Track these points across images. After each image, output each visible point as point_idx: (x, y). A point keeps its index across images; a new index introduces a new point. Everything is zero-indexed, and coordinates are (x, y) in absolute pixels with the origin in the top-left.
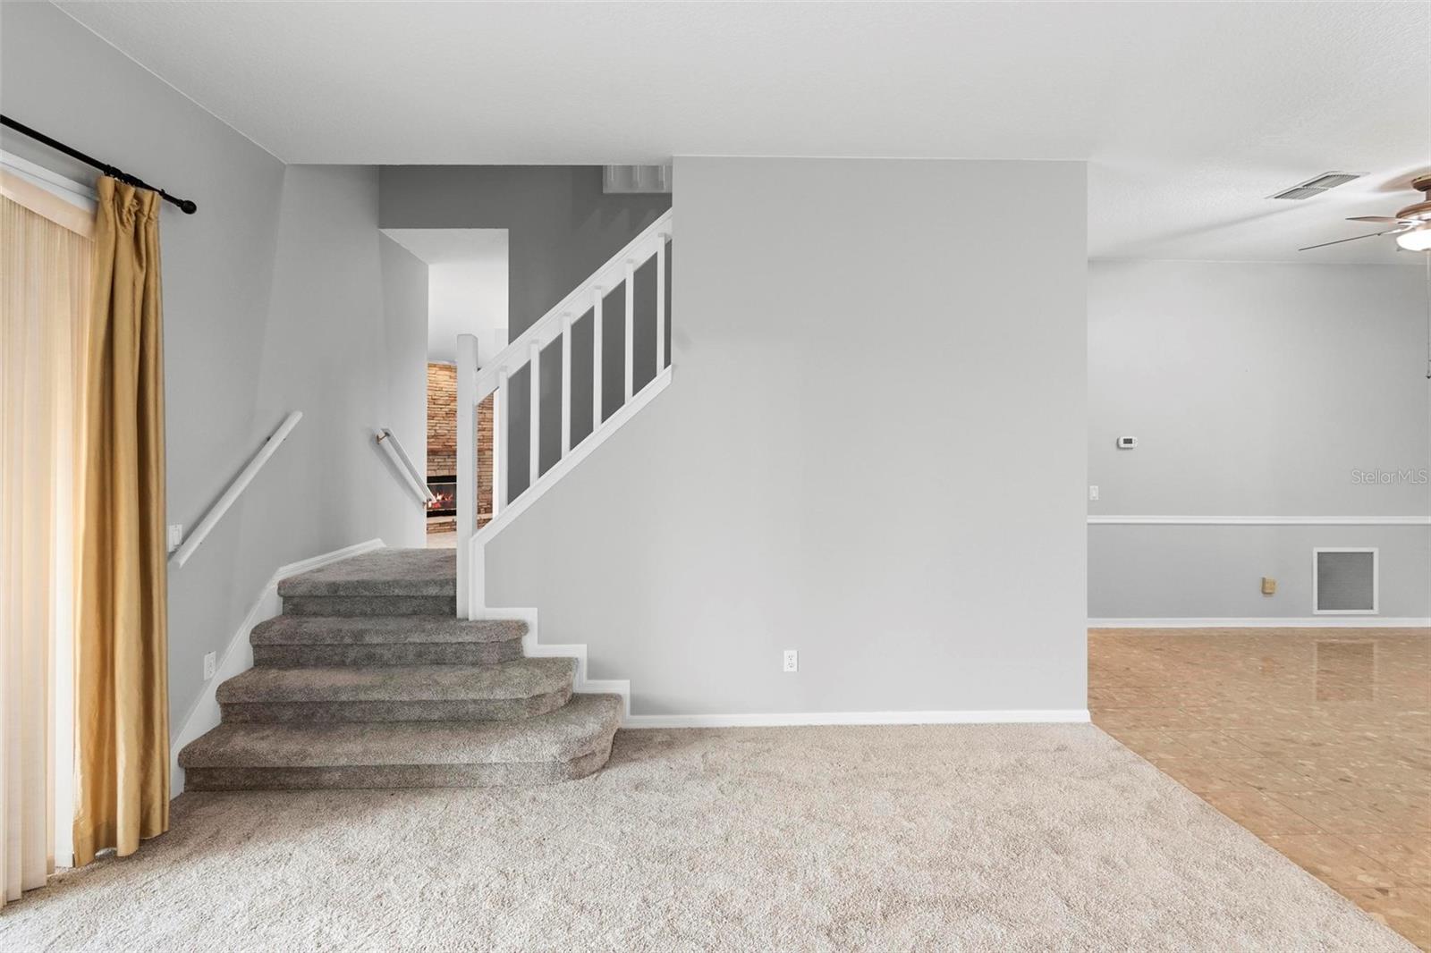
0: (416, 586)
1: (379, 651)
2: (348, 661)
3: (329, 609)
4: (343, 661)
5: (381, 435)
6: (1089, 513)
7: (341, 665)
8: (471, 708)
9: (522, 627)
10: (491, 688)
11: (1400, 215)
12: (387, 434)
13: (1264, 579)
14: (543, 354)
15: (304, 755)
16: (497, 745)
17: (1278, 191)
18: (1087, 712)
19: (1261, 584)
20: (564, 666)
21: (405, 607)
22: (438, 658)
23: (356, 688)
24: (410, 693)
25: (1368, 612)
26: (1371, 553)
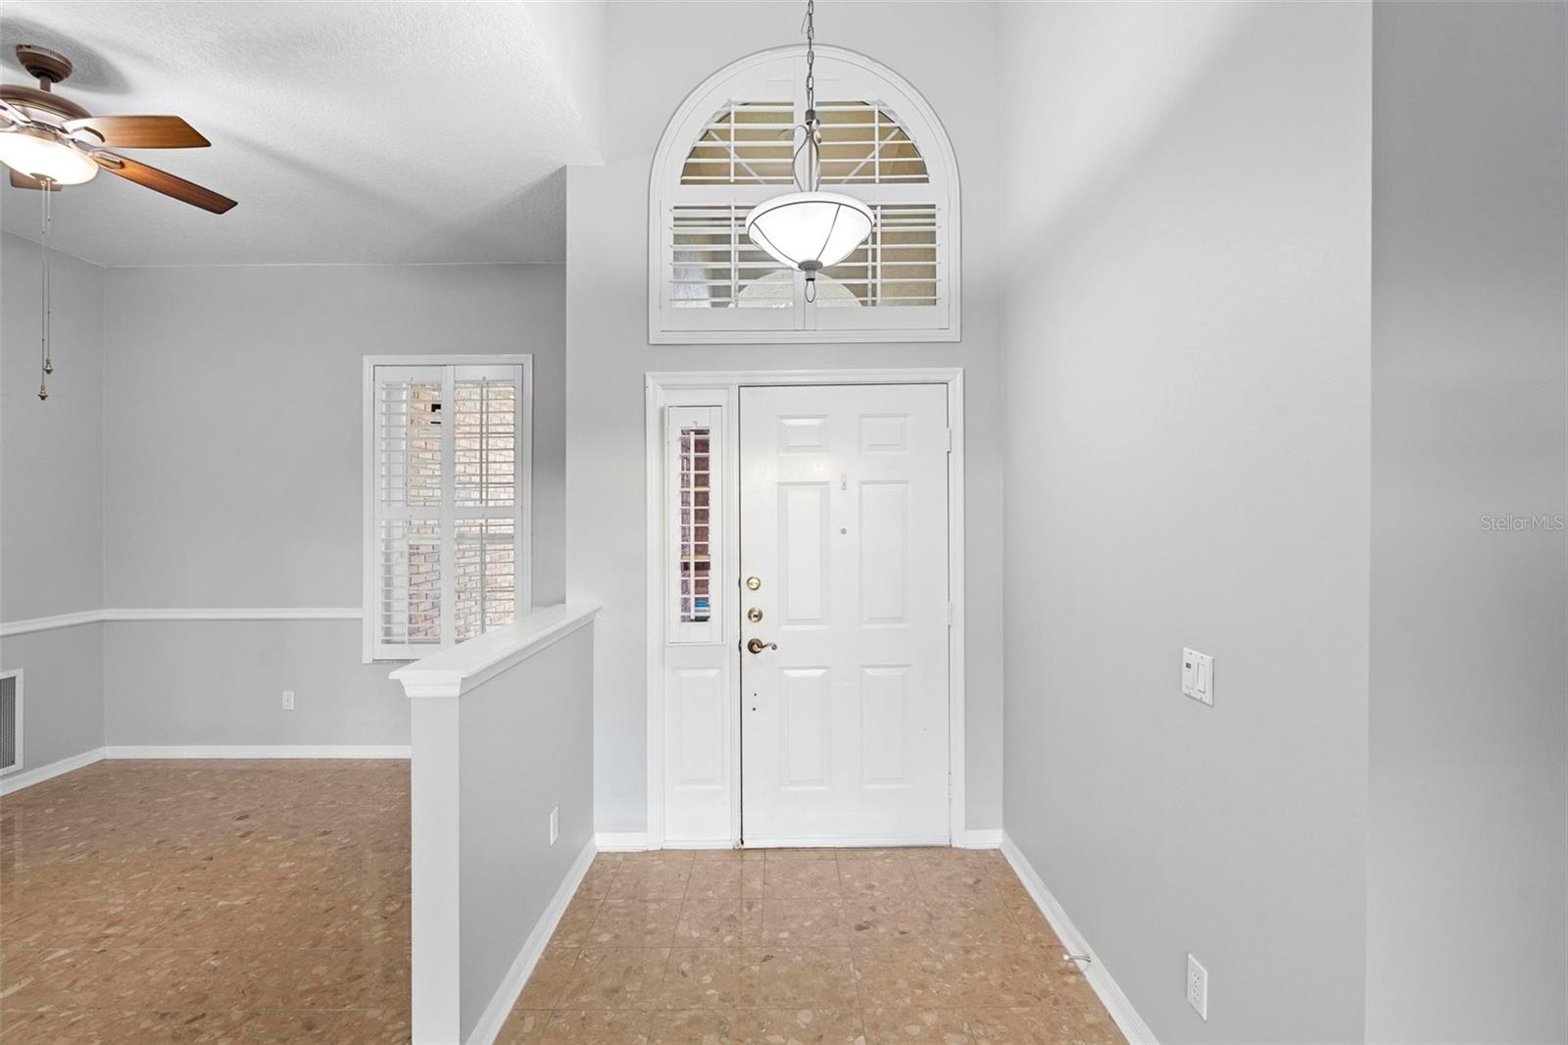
25: (11, 769)
26: (13, 679)
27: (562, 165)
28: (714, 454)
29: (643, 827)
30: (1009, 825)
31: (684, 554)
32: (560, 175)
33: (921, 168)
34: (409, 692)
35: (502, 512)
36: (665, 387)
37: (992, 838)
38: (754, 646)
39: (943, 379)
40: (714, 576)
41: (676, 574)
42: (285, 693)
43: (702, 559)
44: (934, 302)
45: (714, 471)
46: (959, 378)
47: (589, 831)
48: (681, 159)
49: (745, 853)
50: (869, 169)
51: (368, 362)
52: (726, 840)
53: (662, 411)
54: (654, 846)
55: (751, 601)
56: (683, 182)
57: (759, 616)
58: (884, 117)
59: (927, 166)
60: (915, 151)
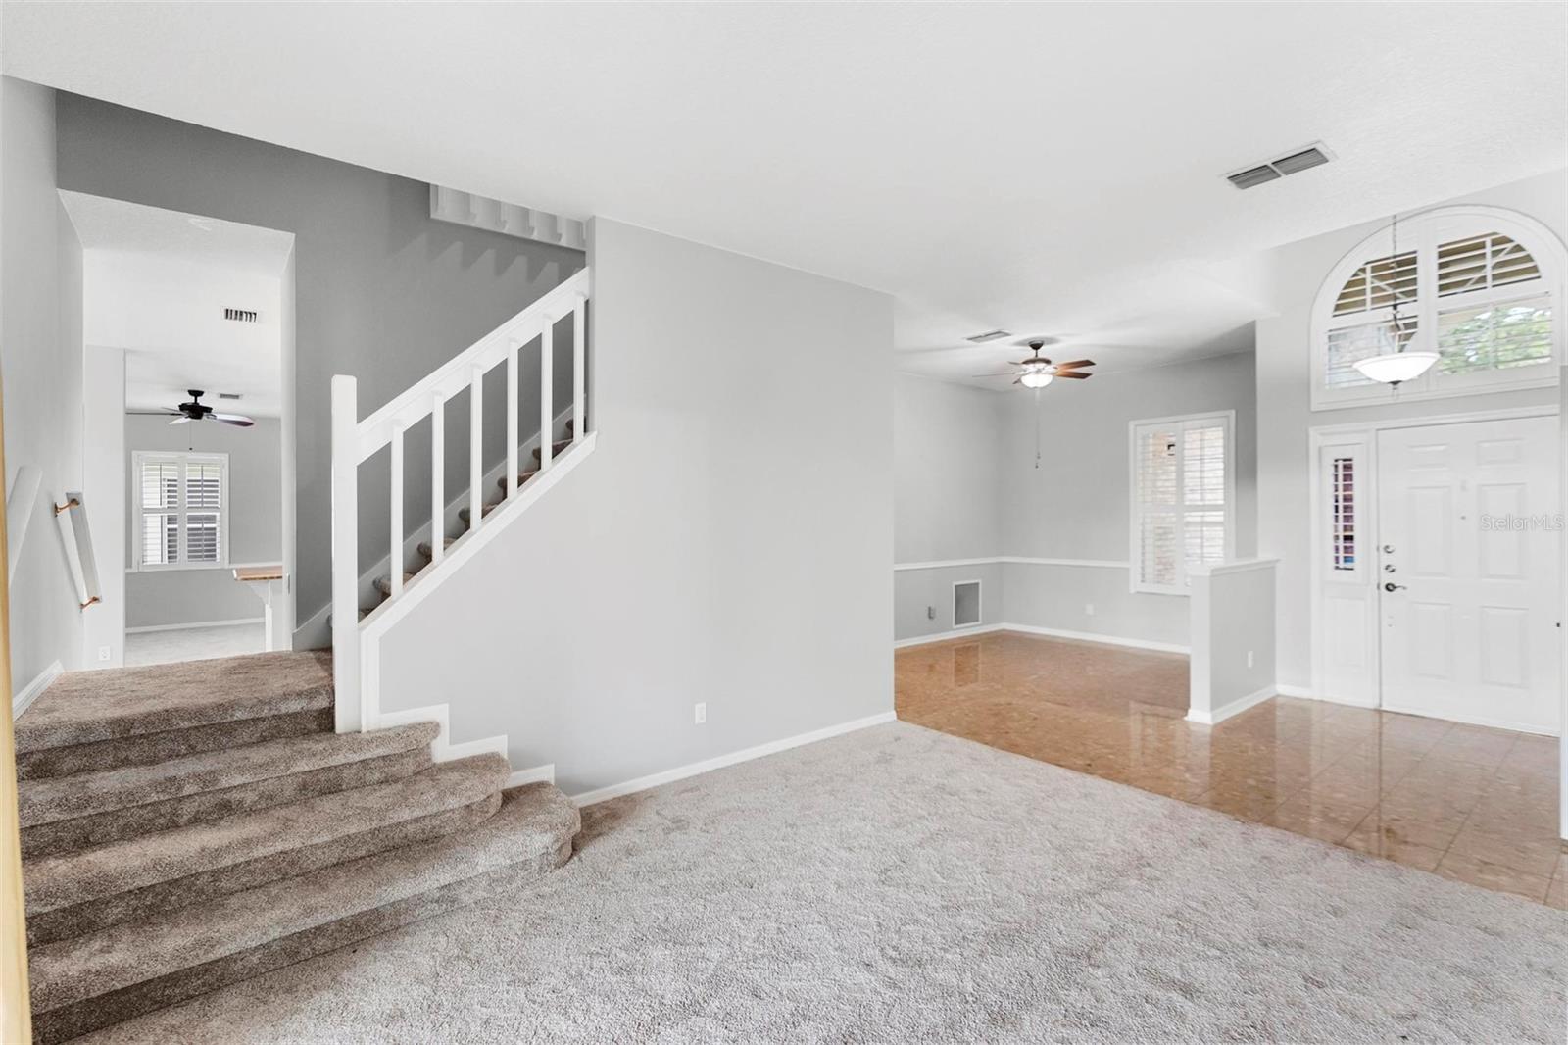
0: (270, 703)
1: (236, 796)
2: (182, 821)
3: (109, 759)
4: (174, 822)
5: (62, 502)
6: (896, 563)
7: (173, 826)
8: (410, 829)
9: (433, 728)
10: (441, 797)
11: (1025, 362)
12: (74, 501)
13: (930, 608)
14: (448, 405)
15: (211, 944)
16: (481, 854)
17: (972, 335)
18: (894, 713)
19: (927, 612)
20: (487, 763)
21: (245, 736)
22: (325, 786)
23: (247, 843)
24: (331, 830)
25: (976, 623)
26: (977, 584)
27: (1250, 320)
28: (1356, 472)
29: (1309, 686)
31: (1336, 531)
33: (1535, 269)
35: (1216, 508)
36: (1322, 435)
38: (1390, 588)
40: (1357, 544)
41: (1331, 544)
42: (1088, 606)
43: (1348, 534)
45: (1357, 482)
47: (1270, 681)
48: (1333, 301)
49: (1384, 714)
50: (1483, 279)
52: (1370, 702)
53: (1320, 450)
54: (1317, 697)
55: (1387, 560)
56: (1334, 315)
57: (1392, 570)
58: (1500, 242)
59: (1540, 267)
60: (1528, 258)
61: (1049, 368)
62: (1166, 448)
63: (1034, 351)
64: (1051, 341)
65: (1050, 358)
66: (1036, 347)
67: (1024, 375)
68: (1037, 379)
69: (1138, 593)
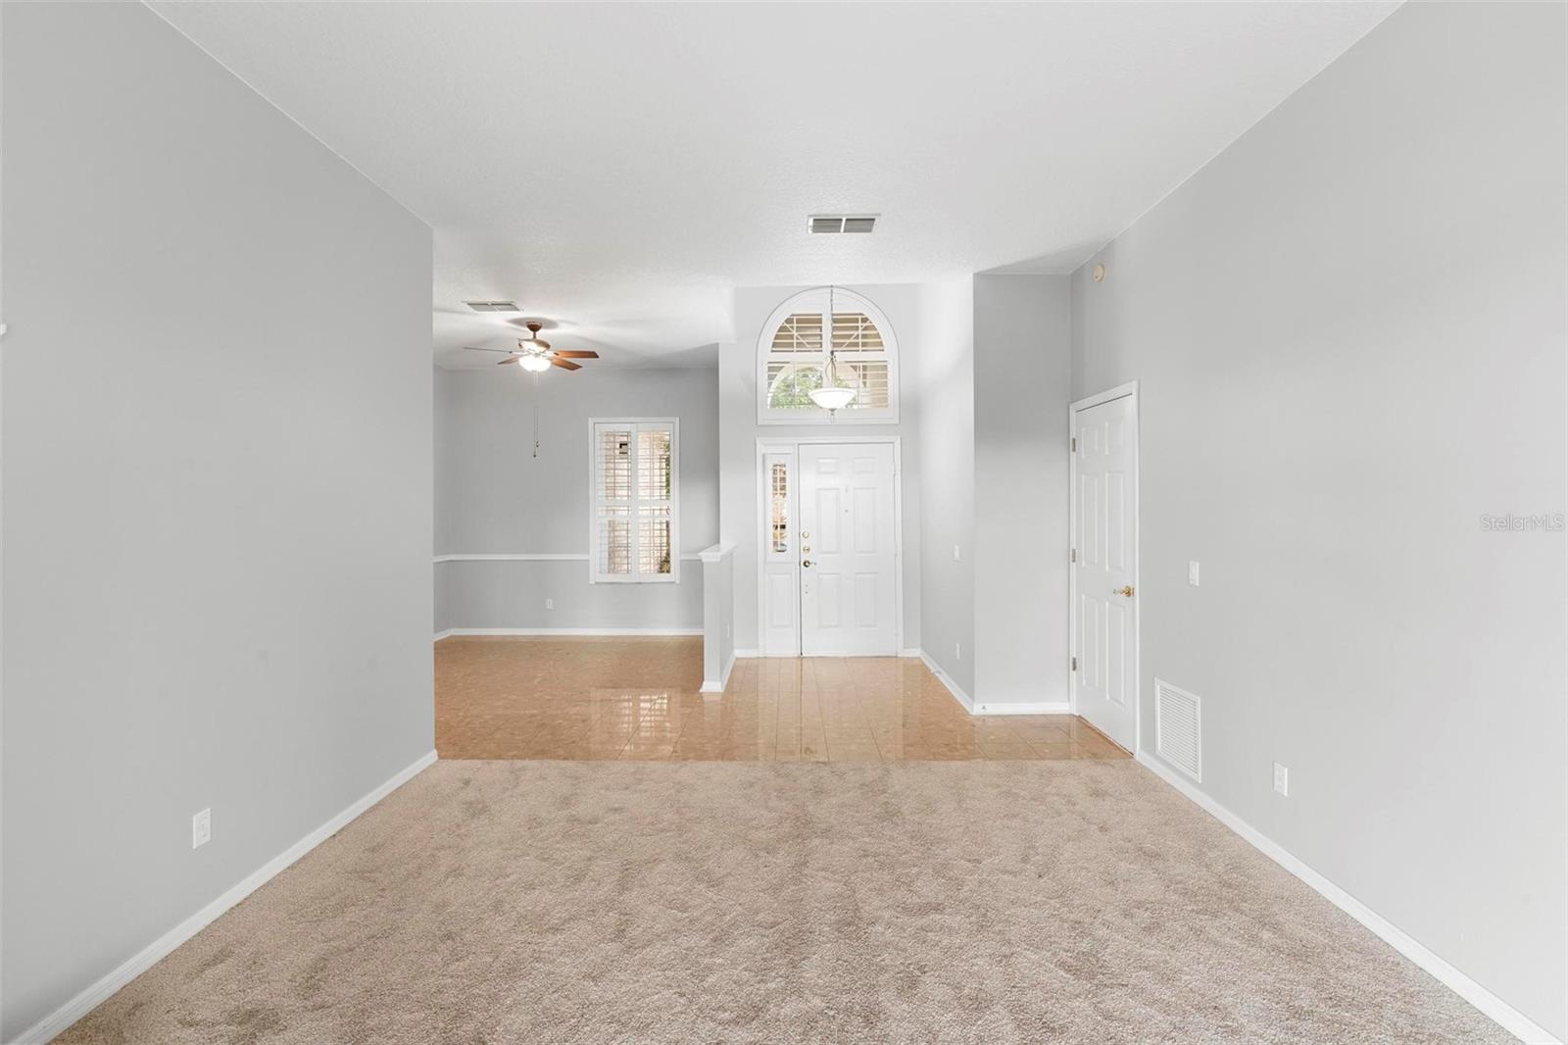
27: (715, 342)
28: (788, 476)
29: (757, 647)
30: (923, 647)
31: (774, 521)
32: (717, 344)
33: (881, 344)
34: (704, 560)
36: (765, 444)
37: (916, 652)
38: (806, 564)
39: (891, 441)
40: (788, 531)
41: (771, 530)
42: (548, 600)
43: (782, 524)
44: (886, 406)
46: (899, 441)
47: (732, 649)
48: (770, 339)
49: (803, 659)
50: (854, 344)
51: (591, 421)
52: (794, 653)
53: (764, 456)
54: (761, 655)
55: (805, 543)
56: (773, 351)
57: (808, 550)
58: (865, 320)
59: (884, 343)
60: (878, 336)
61: (550, 354)
62: (618, 446)
63: (532, 333)
64: (551, 324)
65: (550, 343)
66: (534, 328)
67: (521, 356)
68: (535, 362)
69: (597, 583)
